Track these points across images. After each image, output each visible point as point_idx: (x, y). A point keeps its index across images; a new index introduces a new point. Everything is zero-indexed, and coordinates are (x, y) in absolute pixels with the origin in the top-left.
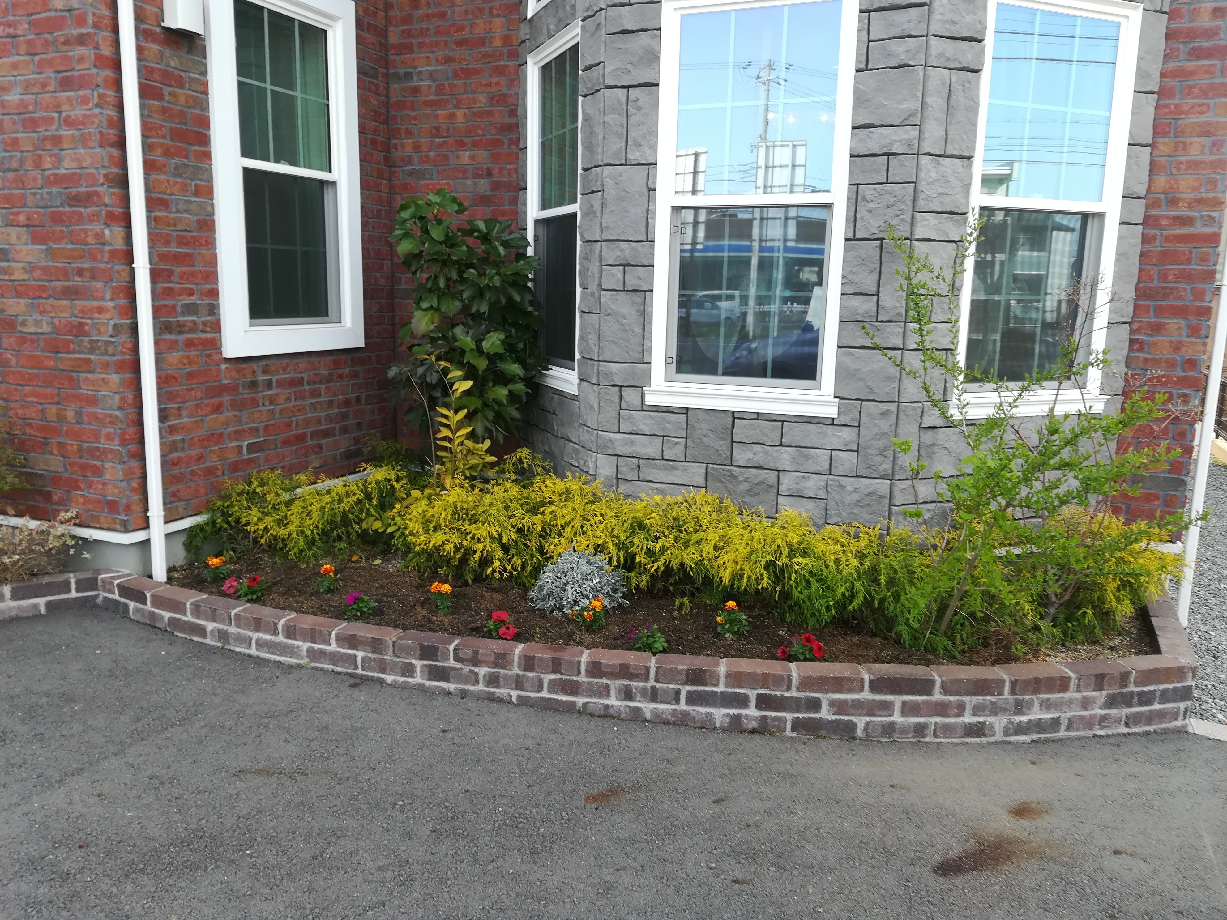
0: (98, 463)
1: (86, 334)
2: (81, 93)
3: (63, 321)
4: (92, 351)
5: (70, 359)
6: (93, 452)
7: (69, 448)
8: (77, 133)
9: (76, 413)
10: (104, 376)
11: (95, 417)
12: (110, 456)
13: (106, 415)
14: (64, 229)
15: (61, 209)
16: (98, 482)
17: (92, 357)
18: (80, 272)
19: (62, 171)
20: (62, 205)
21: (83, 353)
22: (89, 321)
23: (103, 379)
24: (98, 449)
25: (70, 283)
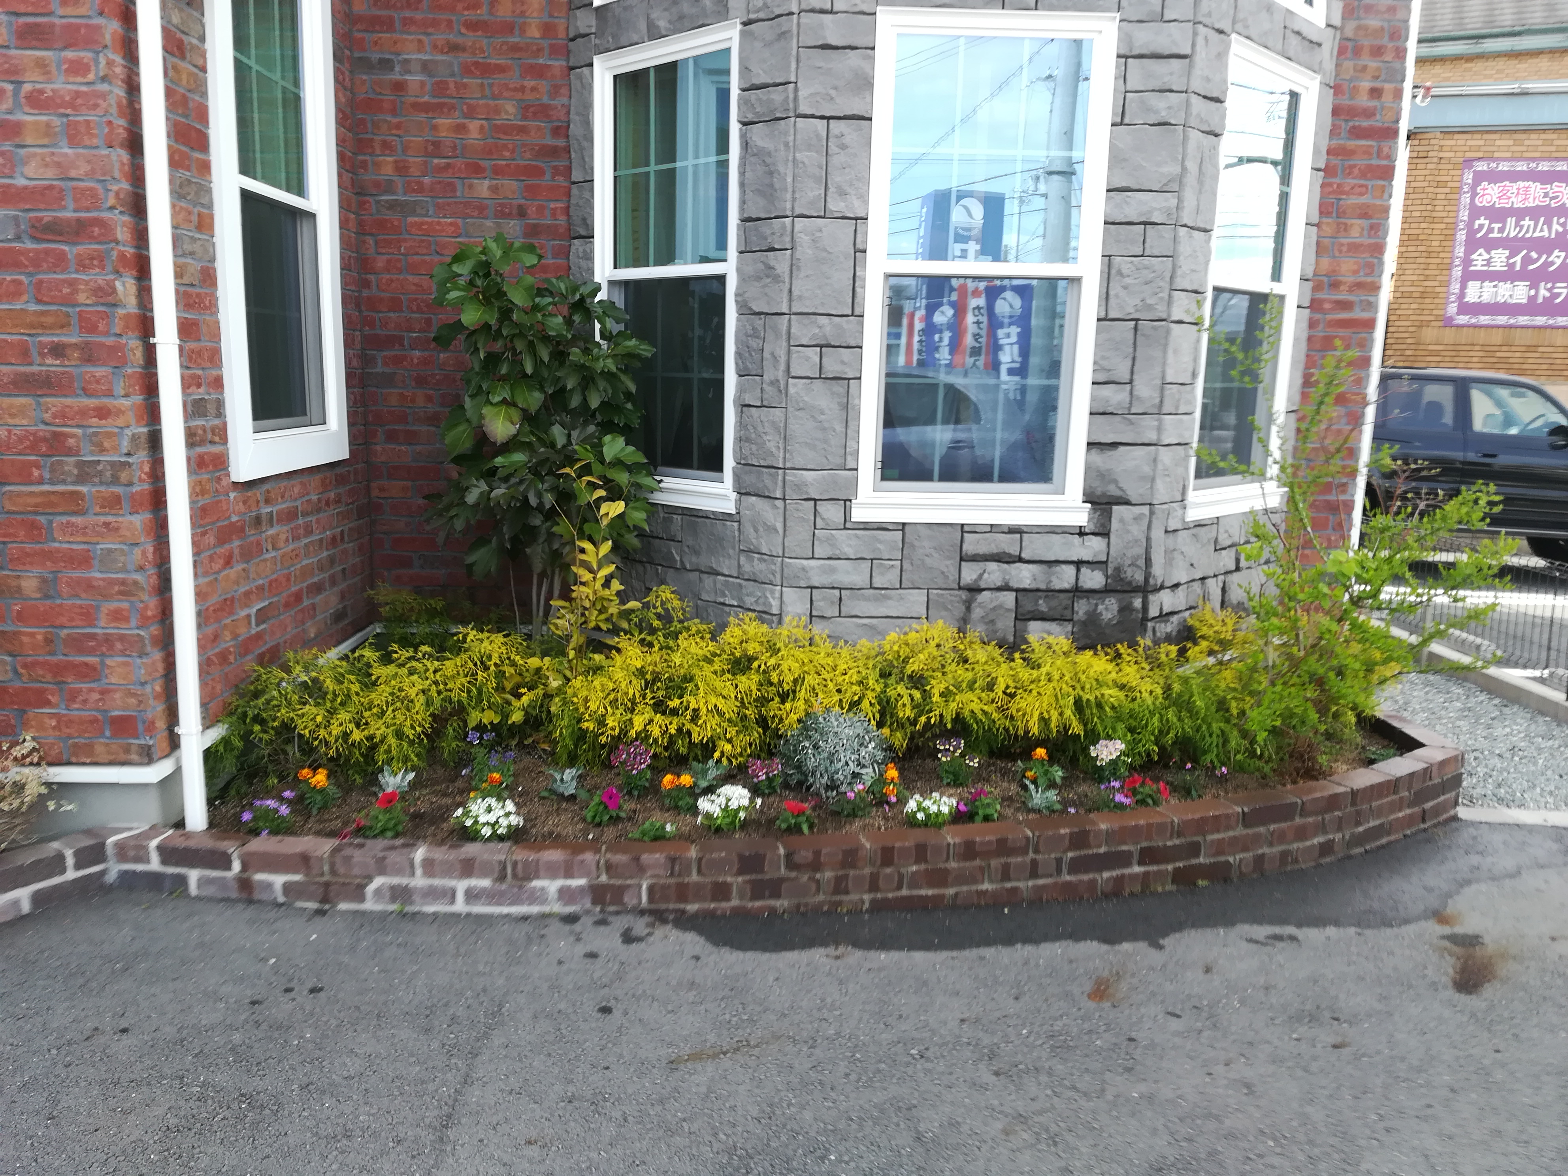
0: (91, 659)
1: (69, 452)
2: (70, 54)
3: (17, 431)
4: (82, 479)
5: (31, 494)
6: (78, 644)
7: (25, 639)
8: (56, 121)
9: (44, 580)
10: (109, 519)
11: (89, 586)
12: (119, 646)
13: (112, 582)
14: (22, 278)
15: (17, 245)
16: (91, 690)
17: (84, 489)
18: (58, 350)
19: (21, 182)
20: (18, 238)
21: (64, 482)
22: (79, 431)
23: (107, 525)
24: (93, 636)
25: (35, 369)
